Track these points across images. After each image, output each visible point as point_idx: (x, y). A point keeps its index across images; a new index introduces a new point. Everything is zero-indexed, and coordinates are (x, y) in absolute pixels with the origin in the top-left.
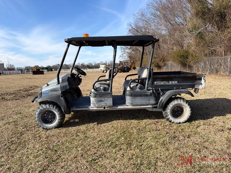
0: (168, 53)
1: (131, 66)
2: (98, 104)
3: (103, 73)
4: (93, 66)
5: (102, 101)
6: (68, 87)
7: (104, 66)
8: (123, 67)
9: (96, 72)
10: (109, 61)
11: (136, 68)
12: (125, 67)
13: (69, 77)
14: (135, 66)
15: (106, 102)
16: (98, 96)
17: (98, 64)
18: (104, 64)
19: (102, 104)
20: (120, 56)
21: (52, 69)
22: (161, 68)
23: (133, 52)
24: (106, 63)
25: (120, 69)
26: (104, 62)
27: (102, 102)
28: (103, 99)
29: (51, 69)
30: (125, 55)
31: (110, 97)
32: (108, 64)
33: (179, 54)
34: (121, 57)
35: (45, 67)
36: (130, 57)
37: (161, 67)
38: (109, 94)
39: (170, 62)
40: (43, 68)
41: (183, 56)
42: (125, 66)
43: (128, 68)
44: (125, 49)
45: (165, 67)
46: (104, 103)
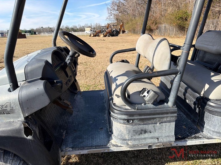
0: (161, 15)
1: (120, 30)
2: (135, 140)
3: (90, 37)
4: (77, 29)
5: (145, 132)
6: (45, 101)
7: (89, 29)
8: (111, 30)
9: (82, 35)
10: (94, 24)
11: (125, 32)
12: (114, 31)
13: (47, 62)
14: (124, 29)
15: (156, 134)
16: (136, 121)
17: (83, 27)
18: (89, 27)
19: (145, 138)
20: (107, 18)
21: (36, 32)
22: (153, 32)
23: (120, 14)
24: (92, 25)
25: (108, 33)
26: (89, 25)
27: (146, 135)
28: (150, 127)
29: (34, 32)
30: (111, 17)
31: (170, 122)
32: (93, 27)
33: (178, 15)
34: (107, 20)
35: (28, 30)
36: (117, 19)
37: (153, 30)
38: (167, 113)
39: (163, 25)
40: (26, 32)
41: (182, 18)
42: (114, 29)
43: (117, 31)
44: (112, 10)
45: (157, 30)
46: (151, 135)
